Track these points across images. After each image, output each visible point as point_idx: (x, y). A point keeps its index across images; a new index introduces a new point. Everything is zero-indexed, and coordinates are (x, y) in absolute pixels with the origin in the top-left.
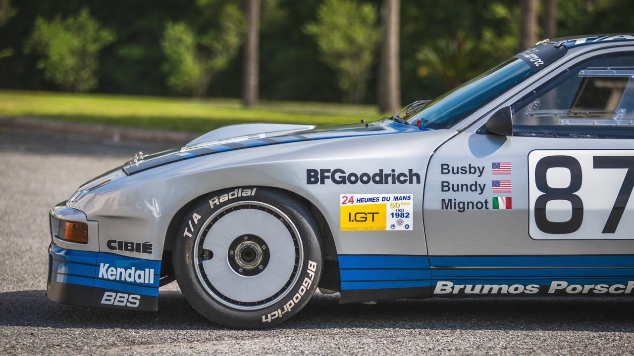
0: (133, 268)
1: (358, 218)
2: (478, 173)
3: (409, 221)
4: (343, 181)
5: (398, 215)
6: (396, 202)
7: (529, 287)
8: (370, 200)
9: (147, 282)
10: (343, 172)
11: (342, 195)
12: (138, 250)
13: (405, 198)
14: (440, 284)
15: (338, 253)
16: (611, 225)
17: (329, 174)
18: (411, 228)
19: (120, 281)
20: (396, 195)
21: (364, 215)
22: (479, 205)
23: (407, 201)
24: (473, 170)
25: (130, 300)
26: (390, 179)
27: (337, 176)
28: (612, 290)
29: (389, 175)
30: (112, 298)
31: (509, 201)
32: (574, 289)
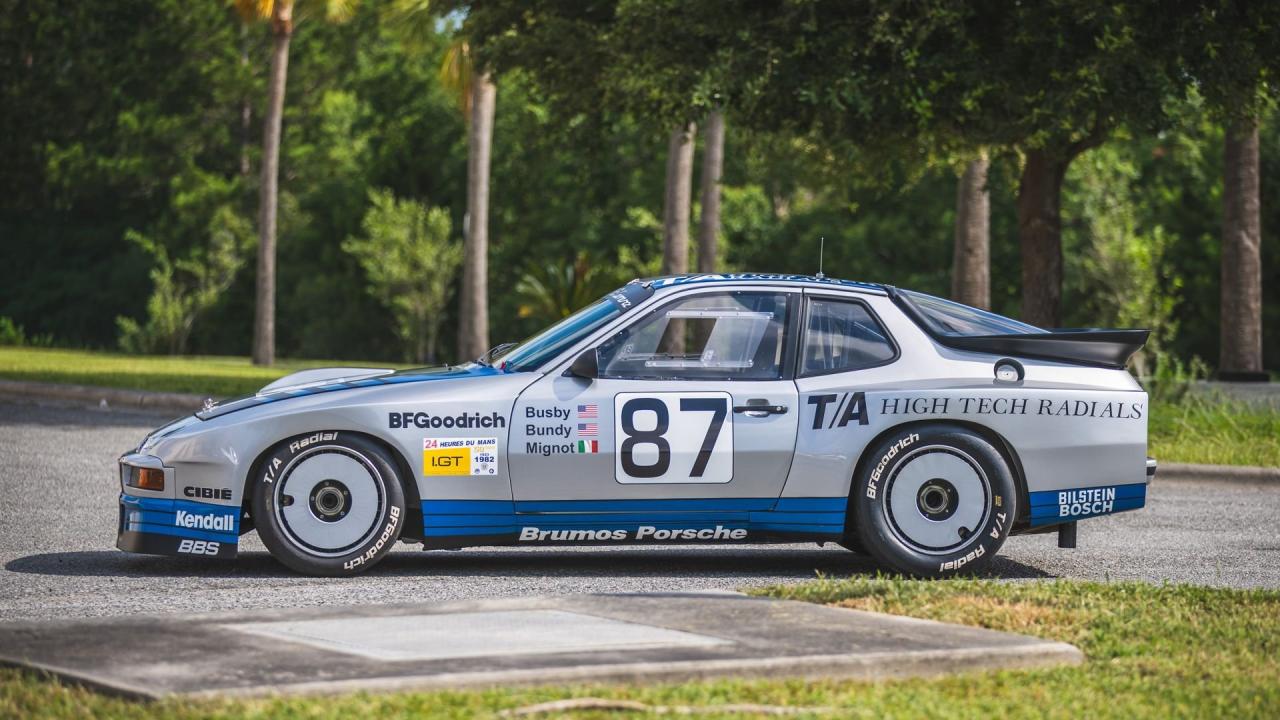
0: (212, 515)
1: (442, 462)
2: (563, 416)
3: (494, 465)
4: (426, 425)
5: (482, 460)
6: (480, 446)
7: (616, 533)
8: (454, 444)
9: (226, 529)
10: (426, 416)
11: (425, 439)
12: (217, 497)
13: (489, 442)
14: (525, 530)
15: (422, 498)
16: (698, 469)
17: (412, 418)
18: (496, 473)
19: (198, 529)
20: (480, 439)
21: (447, 460)
22: (565, 449)
23: (492, 445)
24: (558, 413)
25: (209, 547)
26: (474, 422)
27: (420, 420)
28: (700, 535)
29: (473, 419)
30: (190, 547)
31: (595, 445)
32: (662, 535)
